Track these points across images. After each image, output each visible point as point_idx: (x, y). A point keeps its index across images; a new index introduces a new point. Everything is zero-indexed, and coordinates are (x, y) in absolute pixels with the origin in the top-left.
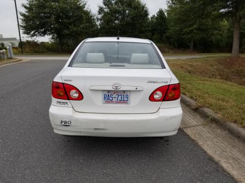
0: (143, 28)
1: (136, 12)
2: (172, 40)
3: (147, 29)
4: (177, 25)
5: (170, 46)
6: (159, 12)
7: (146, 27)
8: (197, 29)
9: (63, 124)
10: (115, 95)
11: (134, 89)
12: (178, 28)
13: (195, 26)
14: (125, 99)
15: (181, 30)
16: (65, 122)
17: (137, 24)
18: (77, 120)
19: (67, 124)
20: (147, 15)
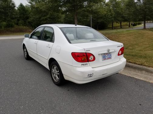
0: (14, 16)
1: (6, 4)
2: (33, 24)
3: (16, 16)
4: (37, 15)
5: (33, 28)
6: (20, 5)
7: (15, 15)
8: (49, 18)
9: (89, 76)
10: (106, 56)
11: (114, 51)
12: (38, 17)
13: (48, 16)
14: (110, 56)
15: (40, 18)
16: (91, 74)
17: (9, 13)
18: (96, 72)
19: (91, 76)
20: (15, 7)
